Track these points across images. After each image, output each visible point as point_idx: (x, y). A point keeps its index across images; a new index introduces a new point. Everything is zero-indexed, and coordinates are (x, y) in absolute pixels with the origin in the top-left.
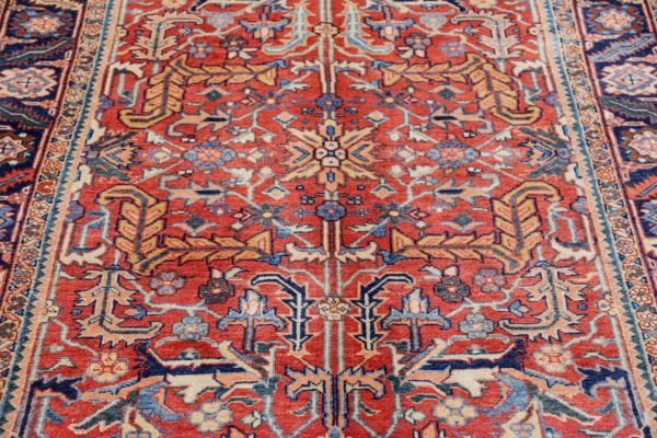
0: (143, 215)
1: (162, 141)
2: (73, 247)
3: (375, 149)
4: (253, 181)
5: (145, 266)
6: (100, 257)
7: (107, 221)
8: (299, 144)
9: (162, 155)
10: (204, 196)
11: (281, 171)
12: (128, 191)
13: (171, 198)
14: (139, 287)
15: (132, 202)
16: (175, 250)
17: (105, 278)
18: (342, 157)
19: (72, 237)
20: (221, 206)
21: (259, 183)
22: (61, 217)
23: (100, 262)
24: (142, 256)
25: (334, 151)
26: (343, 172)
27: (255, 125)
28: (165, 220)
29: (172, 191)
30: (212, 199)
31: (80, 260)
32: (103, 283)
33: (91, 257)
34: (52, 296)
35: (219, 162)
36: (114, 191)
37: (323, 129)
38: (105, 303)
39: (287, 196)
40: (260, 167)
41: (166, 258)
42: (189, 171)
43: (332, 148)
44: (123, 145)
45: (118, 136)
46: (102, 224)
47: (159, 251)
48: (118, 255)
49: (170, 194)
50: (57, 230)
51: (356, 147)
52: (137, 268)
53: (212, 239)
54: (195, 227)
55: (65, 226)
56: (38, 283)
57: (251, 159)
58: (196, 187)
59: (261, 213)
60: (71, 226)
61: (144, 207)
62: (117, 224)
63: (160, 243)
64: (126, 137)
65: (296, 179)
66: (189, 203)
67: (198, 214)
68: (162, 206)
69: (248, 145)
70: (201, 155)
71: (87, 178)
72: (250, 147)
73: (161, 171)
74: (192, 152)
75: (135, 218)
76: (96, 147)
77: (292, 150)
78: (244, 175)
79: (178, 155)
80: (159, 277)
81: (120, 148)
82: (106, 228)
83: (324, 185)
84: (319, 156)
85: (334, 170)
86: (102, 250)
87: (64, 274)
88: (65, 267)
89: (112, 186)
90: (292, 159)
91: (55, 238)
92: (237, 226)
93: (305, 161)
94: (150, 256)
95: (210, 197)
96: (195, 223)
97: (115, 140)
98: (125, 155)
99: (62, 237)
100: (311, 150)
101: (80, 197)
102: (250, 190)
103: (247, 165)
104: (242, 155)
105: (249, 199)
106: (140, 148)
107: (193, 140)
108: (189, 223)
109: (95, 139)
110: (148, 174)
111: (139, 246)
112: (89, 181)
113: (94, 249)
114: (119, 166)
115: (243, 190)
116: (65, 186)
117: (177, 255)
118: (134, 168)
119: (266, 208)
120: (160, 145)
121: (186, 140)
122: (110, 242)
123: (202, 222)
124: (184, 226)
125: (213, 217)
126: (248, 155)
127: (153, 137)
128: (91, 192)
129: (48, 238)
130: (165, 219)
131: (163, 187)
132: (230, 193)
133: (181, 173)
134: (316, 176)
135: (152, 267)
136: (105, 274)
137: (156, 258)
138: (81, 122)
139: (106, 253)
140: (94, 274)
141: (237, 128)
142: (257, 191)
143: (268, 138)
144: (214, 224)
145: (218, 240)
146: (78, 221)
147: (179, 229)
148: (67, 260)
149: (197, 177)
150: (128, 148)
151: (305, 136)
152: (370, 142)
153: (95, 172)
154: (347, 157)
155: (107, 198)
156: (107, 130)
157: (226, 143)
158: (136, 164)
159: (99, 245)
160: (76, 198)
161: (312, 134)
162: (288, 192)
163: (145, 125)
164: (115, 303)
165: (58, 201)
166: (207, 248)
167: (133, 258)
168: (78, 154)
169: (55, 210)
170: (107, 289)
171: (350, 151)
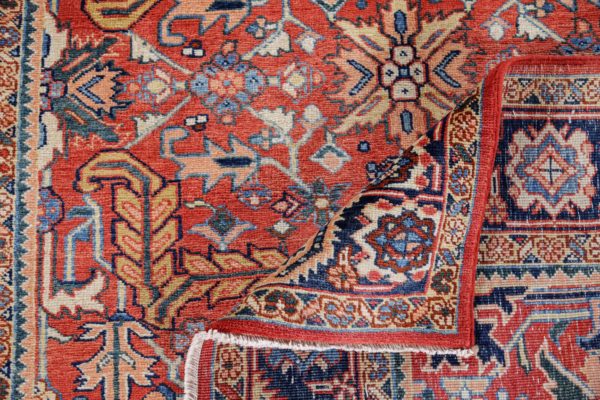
0: (147, 210)
1: (155, 57)
2: (59, 283)
3: (470, 62)
4: (295, 135)
5: (162, 312)
6: (98, 297)
7: (98, 227)
8: (356, 55)
9: (158, 87)
10: (228, 170)
11: (335, 113)
12: (120, 164)
13: (183, 175)
14: (159, 351)
15: (128, 186)
16: (200, 278)
17: (110, 336)
18: (420, 79)
19: (54, 261)
20: (254, 189)
21: (304, 139)
22: (32, 221)
23: (100, 308)
24: (157, 294)
25: (407, 67)
26: (423, 110)
27: (287, 16)
28: (179, 219)
29: (181, 160)
30: (241, 175)
31: (71, 303)
32: (109, 346)
33: (86, 298)
34: (43, 374)
35: (243, 97)
36: (100, 165)
37: (389, 18)
38: (116, 383)
39: (347, 165)
40: (303, 105)
41: (189, 294)
42: (202, 119)
43: (403, 61)
44: (98, 68)
45: (88, 48)
46: (90, 232)
47: (179, 281)
48: (122, 292)
49: (179, 167)
50: (30, 246)
51: (439, 57)
52: (151, 314)
53: (248, 256)
54: (222, 232)
55: (41, 240)
56: (20, 351)
57: (289, 89)
58: (216, 152)
59: (313, 198)
60: (48, 237)
61: (146, 194)
62: (113, 231)
63: (179, 269)
64: (102, 49)
65: (357, 126)
66: (208, 186)
67: (226, 206)
68: (170, 192)
69: (282, 58)
70: (215, 84)
71: (56, 139)
72: (285, 63)
73: (161, 119)
74: (200, 77)
75: (136, 216)
76: (57, 73)
77: (346, 67)
78: (279, 120)
79: (181, 85)
80: (183, 330)
81: (93, 73)
82: (98, 239)
83: (398, 139)
84: (387, 80)
85: (411, 107)
86: (98, 284)
87: (53, 333)
88: (54, 320)
89: (96, 155)
90: (349, 86)
91: (30, 264)
92: (281, 227)
93: (367, 90)
94: (168, 291)
95: (237, 170)
96: (221, 224)
97: (85, 56)
98: (104, 90)
99: (40, 261)
100: (373, 68)
101: (53, 179)
102: (293, 152)
103: (284, 102)
104: (274, 81)
105: (293, 171)
106: (124, 73)
107: (199, 53)
108: (212, 224)
109: (54, 57)
110: (146, 126)
111: (148, 274)
112: (60, 147)
113: (87, 282)
114: (99, 112)
115: (281, 153)
116: (27, 156)
117: (205, 288)
118: (119, 113)
119: (318, 188)
120: (152, 65)
121: (188, 51)
122: (108, 267)
123: (231, 222)
124: (207, 231)
125: (245, 210)
126: (283, 80)
127: (142, 50)
128: (67, 166)
129: (20, 265)
130: (179, 217)
131: (168, 154)
132: (266, 161)
133: (191, 122)
134: (385, 122)
135: (172, 312)
136: (108, 327)
137: (175, 296)
138: (30, 19)
139: (106, 288)
140: (96, 329)
141: (261, 22)
142: (305, 153)
143: (308, 43)
144: (247, 226)
145: (257, 255)
146: (57, 226)
147: (198, 237)
148: (53, 305)
149: (212, 132)
150: (109, 74)
151: (363, 37)
152: (459, 46)
153: (67, 124)
154: (428, 80)
155: (93, 180)
156: (70, 35)
157: (248, 56)
158: (124, 108)
159: (93, 274)
160: (47, 182)
161: (372, 32)
162: (348, 158)
163: (123, 23)
164: (131, 381)
165: (23, 189)
166: (243, 273)
167: (145, 298)
168: (35, 89)
169: (22, 210)
170: (116, 356)
171: (433, 64)
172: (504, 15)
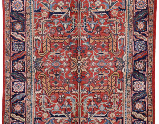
0: (112, 48)
1: (111, 68)
2: (123, 39)
3: (71, 65)
4: (93, 57)
5: (111, 35)
6: (119, 37)
7: (119, 46)
8: (85, 67)
9: (111, 64)
10: (102, 52)
11: (88, 59)
12: (116, 54)
13: (108, 52)
14: (111, 30)
15: (115, 51)
16: (106, 39)
17: (117, 32)
18: (77, 63)
19: (124, 42)
20: (99, 50)
21: (92, 56)
22: (127, 47)
23: (118, 36)
24: (111, 37)
25: (79, 65)
27: (94, 73)
28: (108, 46)
30: (100, 52)
31: (122, 37)
32: (117, 31)
33: (120, 37)
34: (125, 28)
35: (100, 62)
36: (118, 54)
37: (80, 72)
38: (117, 27)
39: (87, 52)
40: (92, 61)
41: (108, 37)
42: (105, 59)
43: (79, 66)
44: (118, 67)
45: (119, 70)
46: (119, 45)
47: (109, 39)
48: (116, 38)
49: (108, 53)
50: (127, 44)
51: (74, 66)
52: (112, 35)
53: (100, 41)
54: (103, 44)
55: (126, 45)
56: (128, 31)
57: (94, 63)
58: (104, 55)
59: (92, 48)
60: (125, 45)
61: (112, 50)
62: (117, 45)
63: (109, 40)
64: (117, 69)
65: (86, 58)
66: (105, 51)
67: (103, 48)
68: (109, 50)
70: (103, 64)
71: (124, 58)
72: (94, 66)
73: (110, 60)
74: (105, 65)
75: (114, 47)
76: (123, 66)
77: (86, 65)
78: (95, 59)
79: (108, 64)
80: (108, 33)
81: (119, 66)
82: (119, 44)
83: (80, 56)
84: (81, 63)
85: (78, 60)
86: (119, 39)
87: (124, 33)
88: (124, 35)
89: (119, 55)
90: (86, 63)
92: (96, 45)
93: (84, 62)
94: (110, 37)
95: (101, 52)
96: (103, 45)
97: (120, 69)
98: (117, 64)
99: (126, 42)
100: (83, 65)
101: (124, 53)
102: (94, 54)
103: (95, 61)
104: (96, 64)
105: (94, 52)
106: (115, 66)
107: (105, 68)
108: (104, 46)
109: (124, 68)
110: (112, 59)
111: (112, 40)
112: (123, 57)
113: (120, 39)
114: (118, 61)
115: (95, 54)
116: (127, 56)
117: (106, 38)
118: (116, 61)
119: (91, 50)
120: (111, 67)
121: (107, 69)
122: (117, 41)
123: (102, 46)
124: (105, 45)
125: (100, 47)
126: (95, 64)
127: (112, 69)
128: (122, 54)
129: (128, 42)
130: (108, 47)
131: (110, 55)
132: (97, 53)
133: (107, 59)
134: (82, 58)
135: (110, 35)
136: (117, 33)
137: (109, 37)
138: (127, 74)
139: (118, 38)
140: (119, 33)
141: (97, 72)
142: (92, 54)
143: (91, 69)
144: (100, 45)
145: (99, 41)
146: (123, 46)
147: (106, 44)
148: (124, 37)
149: (104, 58)
150: (117, 66)
151: (84, 69)
152: (72, 67)
153: (122, 59)
154: (76, 63)
155: (119, 52)
156: (121, 71)
157: (99, 67)
158: (115, 61)
159: (119, 40)
160: (125, 52)
161: (83, 70)
162: (87, 53)
163: (115, 73)
164: (115, 27)
165: (128, 51)
166: (101, 39)
167: (113, 37)
168: (126, 64)
169: (128, 49)
170: (117, 30)
171: (75, 65)
172: (66, 72)
